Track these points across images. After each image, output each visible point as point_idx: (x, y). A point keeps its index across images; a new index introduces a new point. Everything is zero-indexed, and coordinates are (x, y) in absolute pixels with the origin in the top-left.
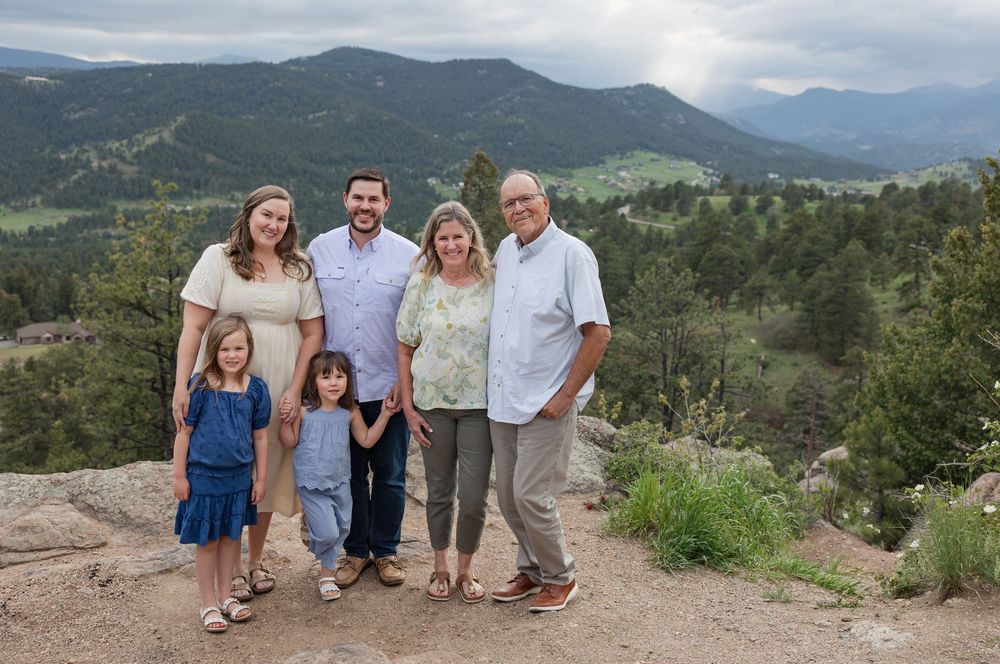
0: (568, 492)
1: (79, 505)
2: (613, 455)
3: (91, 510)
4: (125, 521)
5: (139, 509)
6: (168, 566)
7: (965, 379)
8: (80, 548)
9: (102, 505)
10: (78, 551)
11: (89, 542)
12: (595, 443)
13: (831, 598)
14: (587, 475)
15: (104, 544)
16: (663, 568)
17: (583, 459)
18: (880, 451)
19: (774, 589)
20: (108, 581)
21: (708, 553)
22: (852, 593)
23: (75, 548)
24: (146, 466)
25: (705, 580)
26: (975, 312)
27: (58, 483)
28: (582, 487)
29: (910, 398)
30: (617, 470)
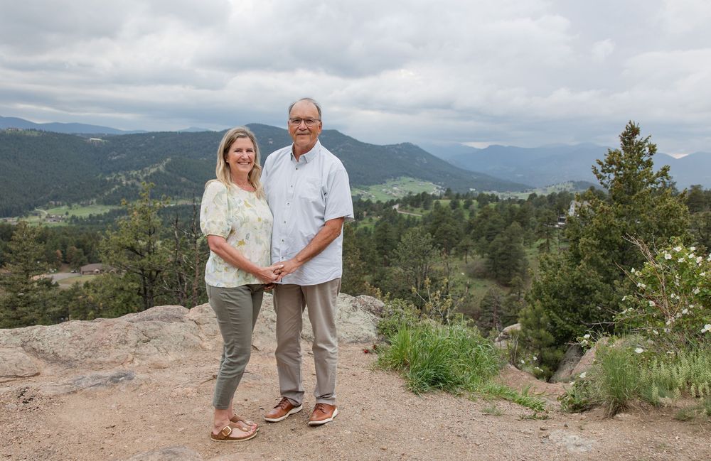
0: (353, 342)
1: (27, 348)
2: (382, 319)
3: (35, 352)
4: (55, 359)
5: (66, 350)
6: (74, 389)
7: (588, 284)
8: (21, 377)
9: (42, 348)
10: (18, 379)
11: (28, 373)
12: (371, 312)
13: (529, 413)
14: (365, 331)
15: (38, 374)
16: (413, 391)
17: (363, 322)
18: (539, 325)
19: (489, 406)
20: (30, 400)
21: (443, 381)
22: (540, 409)
23: (17, 376)
24: (75, 323)
25: (442, 400)
26: (593, 245)
27: (17, 333)
28: (362, 340)
29: (556, 295)
30: (384, 328)
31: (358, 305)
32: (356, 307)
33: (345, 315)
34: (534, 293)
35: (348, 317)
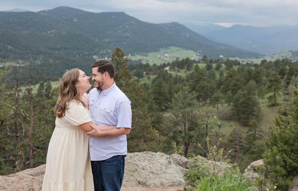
0: (171, 186)
2: (187, 170)
12: (180, 165)
14: (178, 178)
17: (175, 172)
18: (276, 163)
28: (176, 184)
29: (286, 143)
30: (190, 176)
31: (172, 161)
32: (170, 162)
33: (164, 167)
34: (271, 140)
35: (166, 169)
